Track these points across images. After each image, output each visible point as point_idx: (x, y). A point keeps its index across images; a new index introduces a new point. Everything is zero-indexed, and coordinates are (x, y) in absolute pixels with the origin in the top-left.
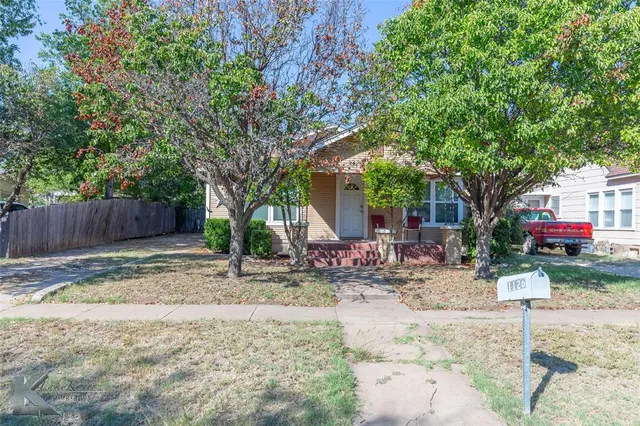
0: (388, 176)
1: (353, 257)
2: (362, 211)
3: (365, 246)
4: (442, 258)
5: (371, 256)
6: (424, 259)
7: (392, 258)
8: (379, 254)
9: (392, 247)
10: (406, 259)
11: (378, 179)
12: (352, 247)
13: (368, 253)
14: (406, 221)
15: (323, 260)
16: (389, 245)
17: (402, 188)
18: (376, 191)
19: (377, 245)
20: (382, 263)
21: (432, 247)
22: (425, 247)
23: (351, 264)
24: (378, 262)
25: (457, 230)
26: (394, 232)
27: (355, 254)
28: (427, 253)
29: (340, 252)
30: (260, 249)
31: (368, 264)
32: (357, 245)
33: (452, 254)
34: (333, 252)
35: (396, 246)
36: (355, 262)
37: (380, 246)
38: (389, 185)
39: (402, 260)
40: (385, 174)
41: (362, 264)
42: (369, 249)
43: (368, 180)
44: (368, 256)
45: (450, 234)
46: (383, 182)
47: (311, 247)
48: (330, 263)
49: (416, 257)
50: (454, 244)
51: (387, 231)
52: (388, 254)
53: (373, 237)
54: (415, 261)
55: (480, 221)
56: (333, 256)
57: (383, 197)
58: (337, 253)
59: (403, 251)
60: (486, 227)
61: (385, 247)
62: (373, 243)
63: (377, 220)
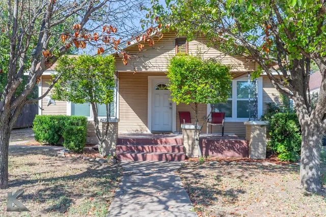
0: (191, 72)
1: (159, 152)
2: (171, 108)
3: (171, 140)
4: (246, 152)
5: (177, 151)
6: (229, 154)
7: (197, 152)
8: (184, 149)
9: (197, 142)
10: (210, 153)
11: (182, 74)
12: (159, 141)
13: (173, 148)
14: (210, 117)
15: (129, 155)
16: (194, 140)
17: (206, 83)
18: (180, 87)
19: (183, 140)
20: (187, 158)
21: (236, 142)
22: (230, 142)
23: (156, 160)
24: (183, 157)
25: (262, 126)
26: (199, 127)
27: (161, 149)
28: (231, 148)
29: (146, 147)
30: (72, 144)
31: (173, 159)
32: (164, 140)
33: (256, 149)
34: (140, 147)
35: (200, 140)
36: (160, 157)
37: (185, 142)
38: (193, 80)
39: (207, 154)
40: (188, 69)
41: (167, 159)
42: (175, 144)
43: (171, 76)
44: (173, 151)
45: (255, 129)
46: (186, 78)
47: (120, 141)
48: (136, 159)
49: (220, 151)
50: (259, 139)
51: (193, 127)
52: (193, 148)
53: (180, 131)
54: (220, 156)
55: (308, 118)
56: (139, 151)
57: (187, 93)
58: (143, 148)
59: (208, 145)
60: (317, 126)
61: (190, 142)
62: (179, 137)
63: (184, 116)
